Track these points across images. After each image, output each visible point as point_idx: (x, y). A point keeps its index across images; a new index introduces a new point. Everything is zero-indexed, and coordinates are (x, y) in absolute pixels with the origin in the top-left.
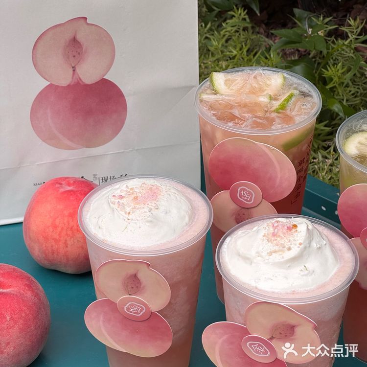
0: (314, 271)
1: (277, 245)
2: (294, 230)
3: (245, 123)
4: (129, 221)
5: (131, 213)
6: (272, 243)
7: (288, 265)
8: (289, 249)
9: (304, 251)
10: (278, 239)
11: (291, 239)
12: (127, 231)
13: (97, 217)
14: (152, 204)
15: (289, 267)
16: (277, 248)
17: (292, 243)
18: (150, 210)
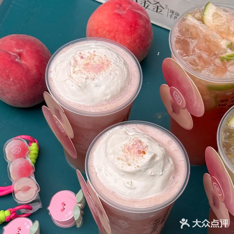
0: (135, 188)
1: (125, 157)
2: (142, 155)
3: (187, 57)
4: (70, 78)
5: (75, 73)
6: (124, 153)
7: (123, 174)
8: (129, 165)
9: (138, 172)
10: (129, 153)
11: (136, 159)
12: (64, 83)
13: (61, 61)
14: (92, 75)
15: (123, 175)
16: (124, 158)
17: (134, 162)
18: (87, 78)
